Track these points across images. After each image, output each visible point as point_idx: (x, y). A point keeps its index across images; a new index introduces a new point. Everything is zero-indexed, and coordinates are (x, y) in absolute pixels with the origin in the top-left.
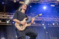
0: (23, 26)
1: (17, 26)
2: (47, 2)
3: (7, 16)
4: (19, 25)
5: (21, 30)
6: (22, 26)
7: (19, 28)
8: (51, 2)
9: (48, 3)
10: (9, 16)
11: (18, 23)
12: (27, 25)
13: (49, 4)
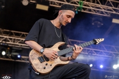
0: (49, 63)
1: (33, 59)
2: (103, 10)
3: (3, 38)
4: (39, 59)
5: (41, 72)
6: (46, 62)
7: (36, 65)
8: (114, 12)
9: (106, 13)
10: (8, 37)
11: (37, 51)
12: (58, 61)
13: (109, 16)
